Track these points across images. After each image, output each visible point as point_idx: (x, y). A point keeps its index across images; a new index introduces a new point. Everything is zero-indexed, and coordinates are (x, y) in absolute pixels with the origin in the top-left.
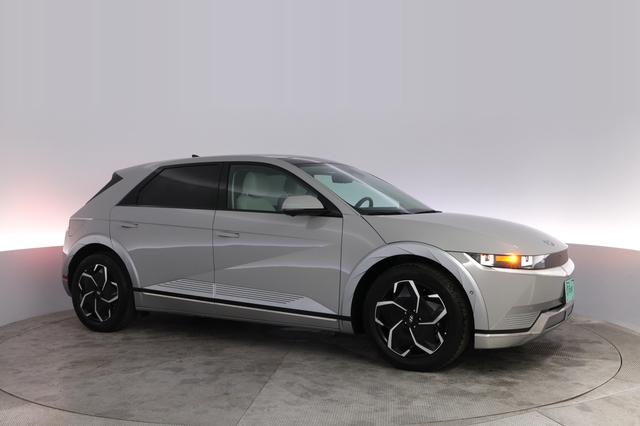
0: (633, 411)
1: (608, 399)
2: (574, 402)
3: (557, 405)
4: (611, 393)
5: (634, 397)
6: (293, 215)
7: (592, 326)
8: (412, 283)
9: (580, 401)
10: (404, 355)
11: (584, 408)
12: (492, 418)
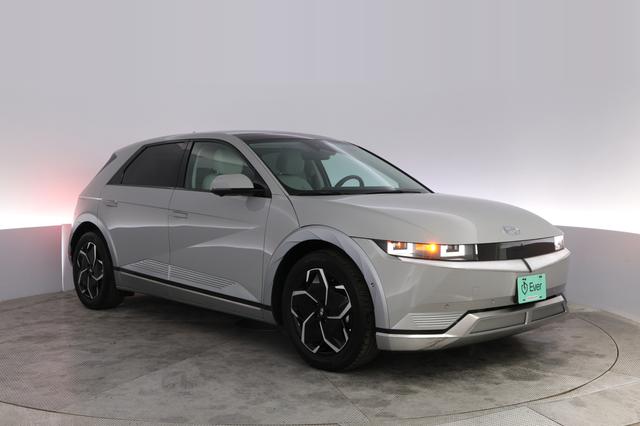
0: (631, 406)
1: (603, 394)
2: (567, 397)
3: (549, 400)
4: (607, 387)
5: (631, 391)
6: (221, 195)
7: (587, 315)
8: (321, 271)
9: (574, 395)
10: (315, 351)
11: (578, 403)
12: (478, 413)
